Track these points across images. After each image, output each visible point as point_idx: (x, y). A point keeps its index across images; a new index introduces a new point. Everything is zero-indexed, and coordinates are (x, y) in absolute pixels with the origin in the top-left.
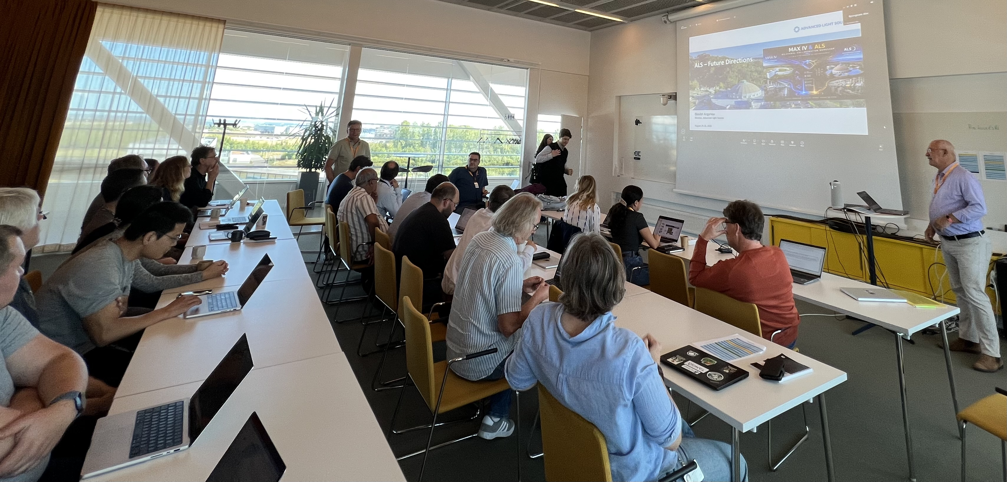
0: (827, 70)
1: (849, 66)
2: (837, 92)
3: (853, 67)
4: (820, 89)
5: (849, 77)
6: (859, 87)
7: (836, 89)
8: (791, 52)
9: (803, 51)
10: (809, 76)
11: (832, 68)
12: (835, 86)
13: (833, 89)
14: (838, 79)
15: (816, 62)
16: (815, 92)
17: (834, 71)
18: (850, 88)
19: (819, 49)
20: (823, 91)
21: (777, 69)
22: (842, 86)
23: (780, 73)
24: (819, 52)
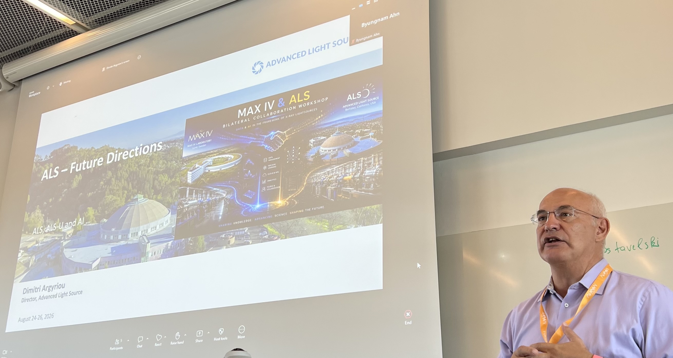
0: (310, 148)
1: (353, 134)
2: (327, 195)
3: (362, 134)
4: (292, 192)
5: (352, 158)
6: (371, 176)
7: (324, 190)
8: (242, 118)
9: (266, 113)
10: (274, 166)
11: (319, 143)
12: (322, 183)
13: (318, 189)
14: (331, 164)
15: (288, 133)
16: (280, 202)
17: (322, 149)
18: (352, 183)
19: (299, 103)
20: (296, 198)
21: (210, 160)
22: (336, 181)
23: (213, 169)
24: (298, 110)
